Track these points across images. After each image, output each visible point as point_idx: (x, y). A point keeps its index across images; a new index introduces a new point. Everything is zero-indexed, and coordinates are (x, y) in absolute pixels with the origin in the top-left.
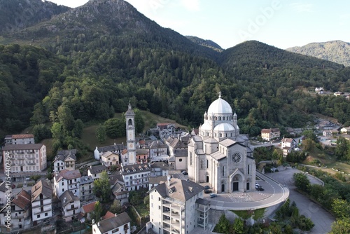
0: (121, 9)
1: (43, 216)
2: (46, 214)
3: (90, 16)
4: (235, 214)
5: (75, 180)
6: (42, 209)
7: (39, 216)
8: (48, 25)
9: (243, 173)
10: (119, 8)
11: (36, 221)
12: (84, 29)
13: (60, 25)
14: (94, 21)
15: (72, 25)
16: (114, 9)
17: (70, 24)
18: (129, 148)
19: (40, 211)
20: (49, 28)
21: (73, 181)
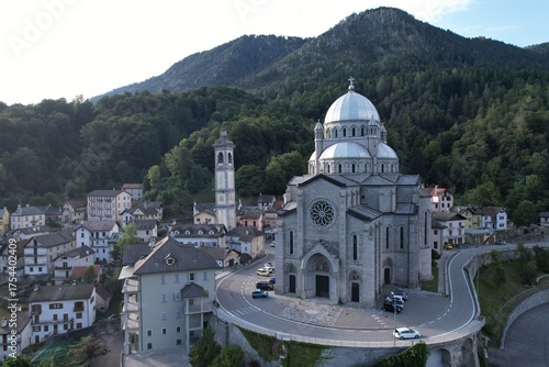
0: (385, 21)
1: (36, 271)
2: (40, 269)
3: (334, 42)
4: (245, 340)
5: (104, 234)
6: (36, 260)
7: (31, 270)
8: (280, 65)
9: (337, 254)
10: (382, 21)
11: (28, 275)
12: (323, 62)
13: (294, 63)
14: (341, 48)
15: (308, 59)
16: (374, 23)
17: (306, 58)
18: (219, 203)
19: (33, 262)
20: (280, 69)
21: (101, 235)
